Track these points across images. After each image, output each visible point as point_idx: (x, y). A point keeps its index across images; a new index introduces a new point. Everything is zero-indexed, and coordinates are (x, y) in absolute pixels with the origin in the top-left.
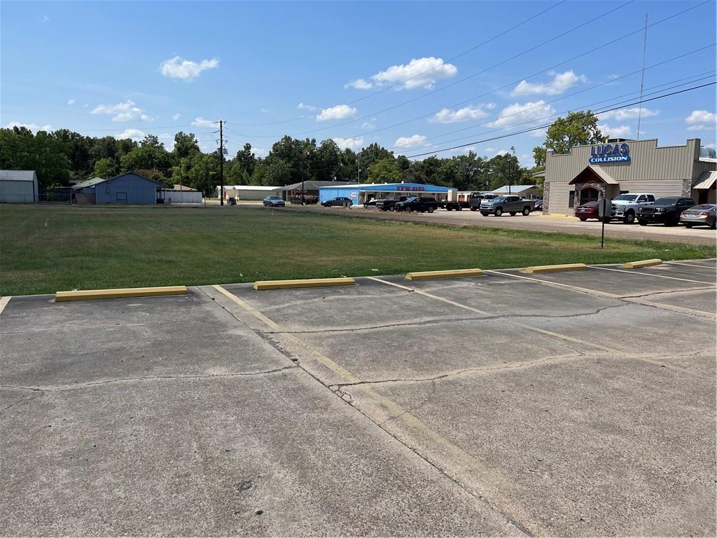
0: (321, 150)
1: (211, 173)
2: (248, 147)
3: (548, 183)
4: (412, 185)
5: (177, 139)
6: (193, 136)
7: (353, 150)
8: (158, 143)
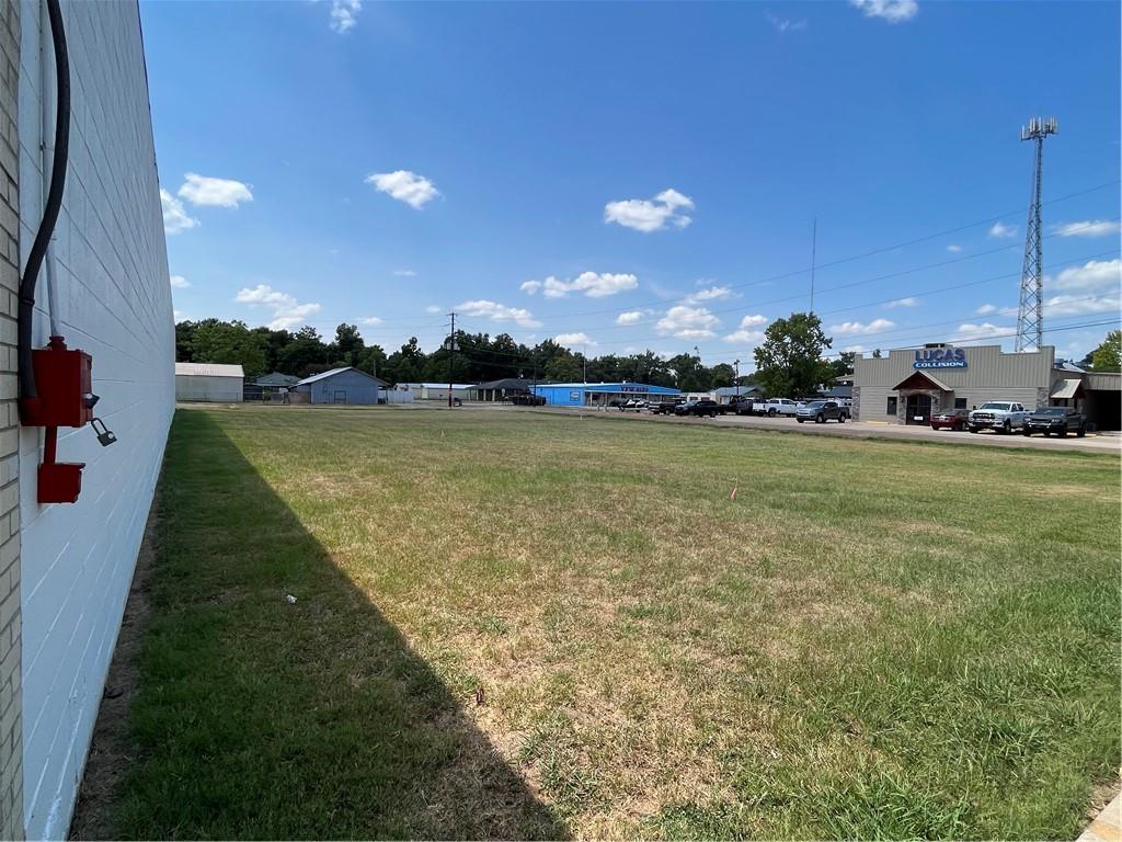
3: (859, 388)
5: (339, 331)
6: (355, 328)
7: (527, 347)
8: (314, 335)
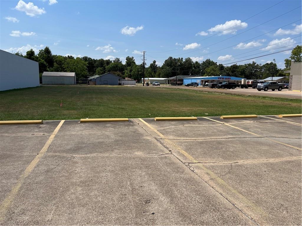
0: (185, 62)
1: (140, 73)
2: (155, 62)
3: (292, 76)
4: (225, 77)
5: (127, 59)
6: (133, 58)
7: (199, 62)
8: (119, 61)
